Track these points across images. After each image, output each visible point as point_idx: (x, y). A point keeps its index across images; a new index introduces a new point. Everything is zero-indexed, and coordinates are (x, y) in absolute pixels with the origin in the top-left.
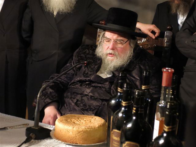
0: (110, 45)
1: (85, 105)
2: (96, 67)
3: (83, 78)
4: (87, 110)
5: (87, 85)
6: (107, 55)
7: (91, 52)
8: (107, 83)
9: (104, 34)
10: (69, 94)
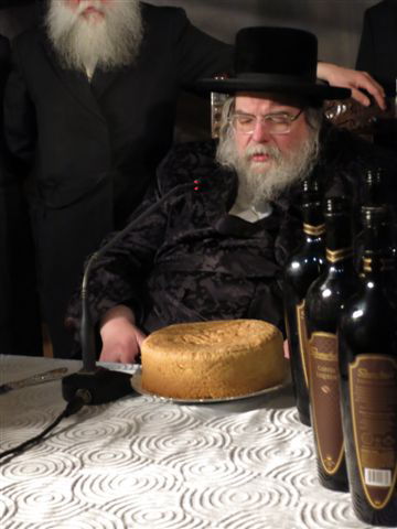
1: (209, 301)
5: (206, 246)
9: (233, 105)
10: (161, 279)
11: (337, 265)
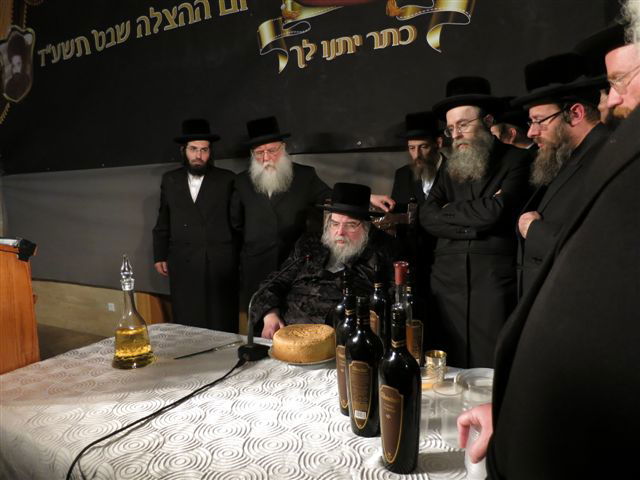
0: (339, 229)
1: (313, 309)
2: (323, 259)
3: (308, 275)
4: (315, 315)
5: (315, 282)
6: (336, 242)
7: (316, 240)
8: (338, 279)
9: (330, 217)
10: (293, 296)
11: (350, 317)
